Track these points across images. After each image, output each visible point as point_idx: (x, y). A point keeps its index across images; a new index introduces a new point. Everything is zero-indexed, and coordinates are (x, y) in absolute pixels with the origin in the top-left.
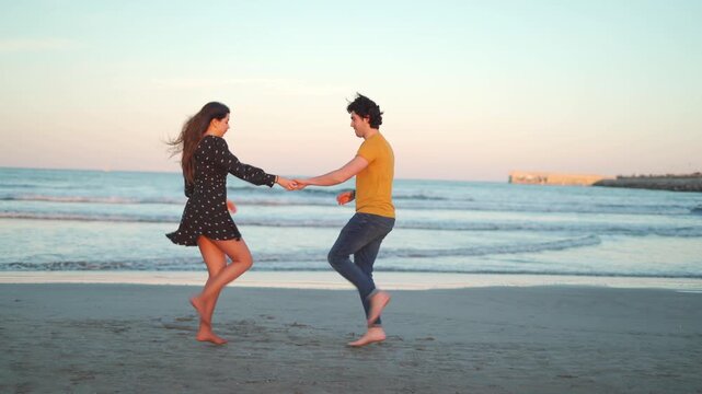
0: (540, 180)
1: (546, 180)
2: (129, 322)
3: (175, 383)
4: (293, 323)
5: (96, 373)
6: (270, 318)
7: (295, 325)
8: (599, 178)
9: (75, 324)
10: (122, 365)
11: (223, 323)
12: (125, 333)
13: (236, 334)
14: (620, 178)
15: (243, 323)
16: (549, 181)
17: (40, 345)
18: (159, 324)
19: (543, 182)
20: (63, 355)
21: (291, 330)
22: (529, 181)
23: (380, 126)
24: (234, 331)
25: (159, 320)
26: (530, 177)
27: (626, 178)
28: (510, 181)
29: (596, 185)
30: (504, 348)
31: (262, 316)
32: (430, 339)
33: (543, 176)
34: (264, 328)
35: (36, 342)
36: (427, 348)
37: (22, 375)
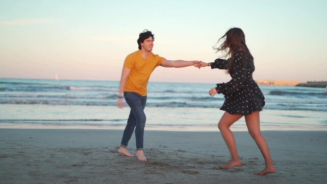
1: (273, 83)
2: (91, 149)
4: (178, 149)
5: (78, 178)
6: (165, 147)
7: (180, 151)
8: (298, 83)
9: (62, 150)
10: (92, 173)
12: (90, 155)
13: (150, 155)
14: (308, 82)
15: (151, 149)
16: (275, 84)
17: (45, 161)
19: (272, 84)
20: (58, 167)
21: (179, 153)
22: (266, 84)
24: (149, 154)
25: (107, 148)
26: (266, 82)
27: (311, 82)
29: (297, 86)
30: (299, 164)
31: (160, 146)
32: (257, 158)
33: (272, 82)
34: (164, 152)
35: (43, 160)
36: (257, 163)
37: (37, 179)
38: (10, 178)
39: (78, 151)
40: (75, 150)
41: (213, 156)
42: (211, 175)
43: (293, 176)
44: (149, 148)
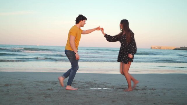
0: (159, 48)
4: (104, 82)
5: (51, 95)
6: (97, 81)
7: (105, 83)
9: (42, 82)
10: (58, 93)
11: (84, 82)
12: (57, 84)
13: (89, 85)
14: (181, 47)
15: (90, 82)
16: (162, 48)
17: (33, 87)
20: (40, 90)
21: (104, 84)
22: (156, 48)
24: (88, 84)
27: (183, 47)
28: (151, 48)
29: (174, 49)
30: (169, 89)
31: (95, 80)
32: (146, 87)
34: (96, 83)
35: (32, 86)
36: (146, 89)
37: (29, 95)
38: (16, 95)
39: (50, 82)
40: (49, 82)
41: (123, 85)
42: (121, 94)
43: (164, 95)
44: (89, 81)
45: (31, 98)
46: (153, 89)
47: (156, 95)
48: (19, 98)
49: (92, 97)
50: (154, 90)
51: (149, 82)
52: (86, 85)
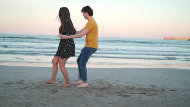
0: (173, 39)
3: (83, 103)
4: (117, 80)
6: (109, 78)
10: (63, 95)
11: (94, 79)
13: (100, 84)
15: (100, 80)
18: (73, 80)
19: (174, 39)
21: (118, 82)
23: (93, 15)
24: (99, 83)
25: (74, 78)
26: (170, 38)
28: (164, 39)
29: (189, 40)
31: (106, 77)
32: (165, 87)
33: (173, 38)
34: (108, 82)
36: (166, 90)
37: (29, 99)
38: (13, 98)
41: (139, 85)
42: (137, 98)
43: (189, 99)
44: (100, 79)
45: (30, 103)
46: (173, 90)
47: (179, 99)
48: (15, 103)
49: (103, 102)
50: (175, 92)
51: (167, 80)
52: (96, 84)
